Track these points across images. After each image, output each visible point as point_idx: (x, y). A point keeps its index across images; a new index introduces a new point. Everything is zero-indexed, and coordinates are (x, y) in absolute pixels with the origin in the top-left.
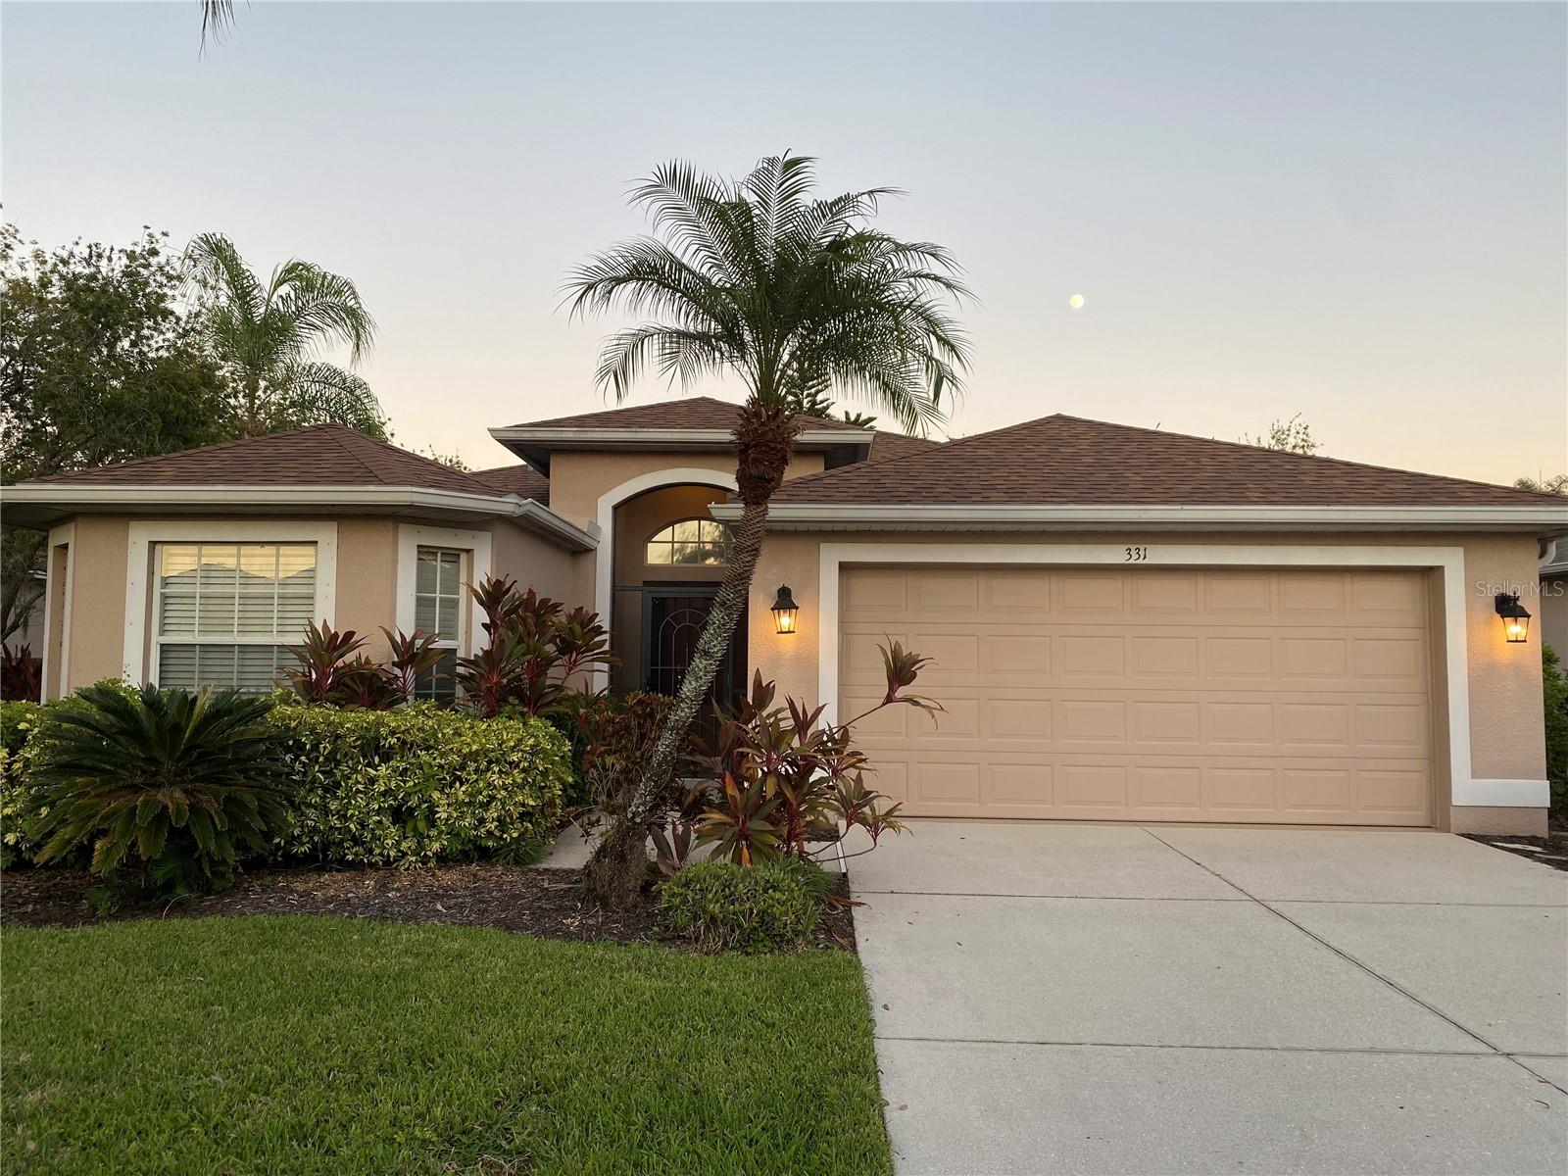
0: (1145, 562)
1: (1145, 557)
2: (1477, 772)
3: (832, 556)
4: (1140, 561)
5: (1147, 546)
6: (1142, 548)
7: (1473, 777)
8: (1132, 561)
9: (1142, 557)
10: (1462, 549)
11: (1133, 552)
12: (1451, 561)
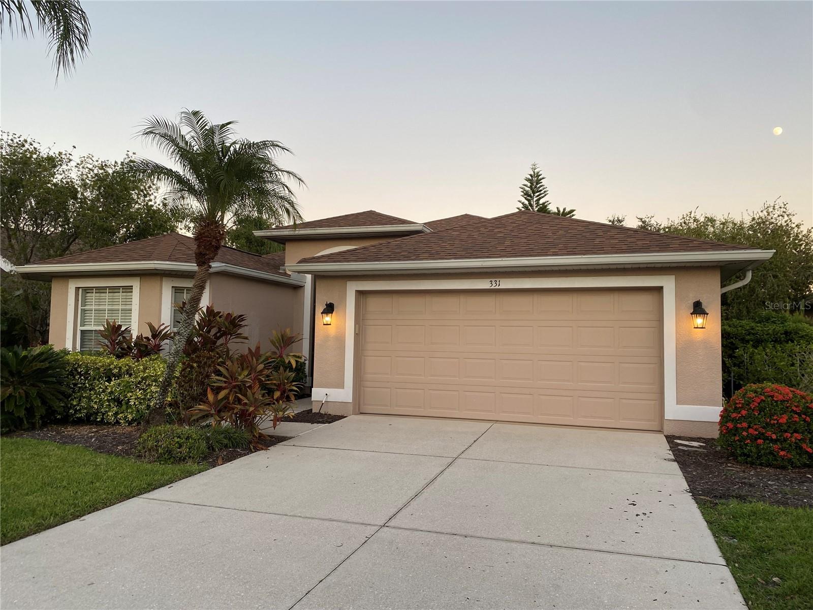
0: (499, 287)
1: (499, 285)
2: (679, 402)
3: (352, 288)
4: (497, 287)
5: (501, 280)
6: (498, 280)
7: (677, 404)
8: (492, 287)
9: (498, 285)
10: (673, 277)
11: (493, 283)
12: (668, 283)
